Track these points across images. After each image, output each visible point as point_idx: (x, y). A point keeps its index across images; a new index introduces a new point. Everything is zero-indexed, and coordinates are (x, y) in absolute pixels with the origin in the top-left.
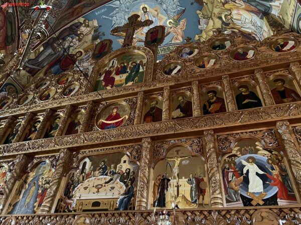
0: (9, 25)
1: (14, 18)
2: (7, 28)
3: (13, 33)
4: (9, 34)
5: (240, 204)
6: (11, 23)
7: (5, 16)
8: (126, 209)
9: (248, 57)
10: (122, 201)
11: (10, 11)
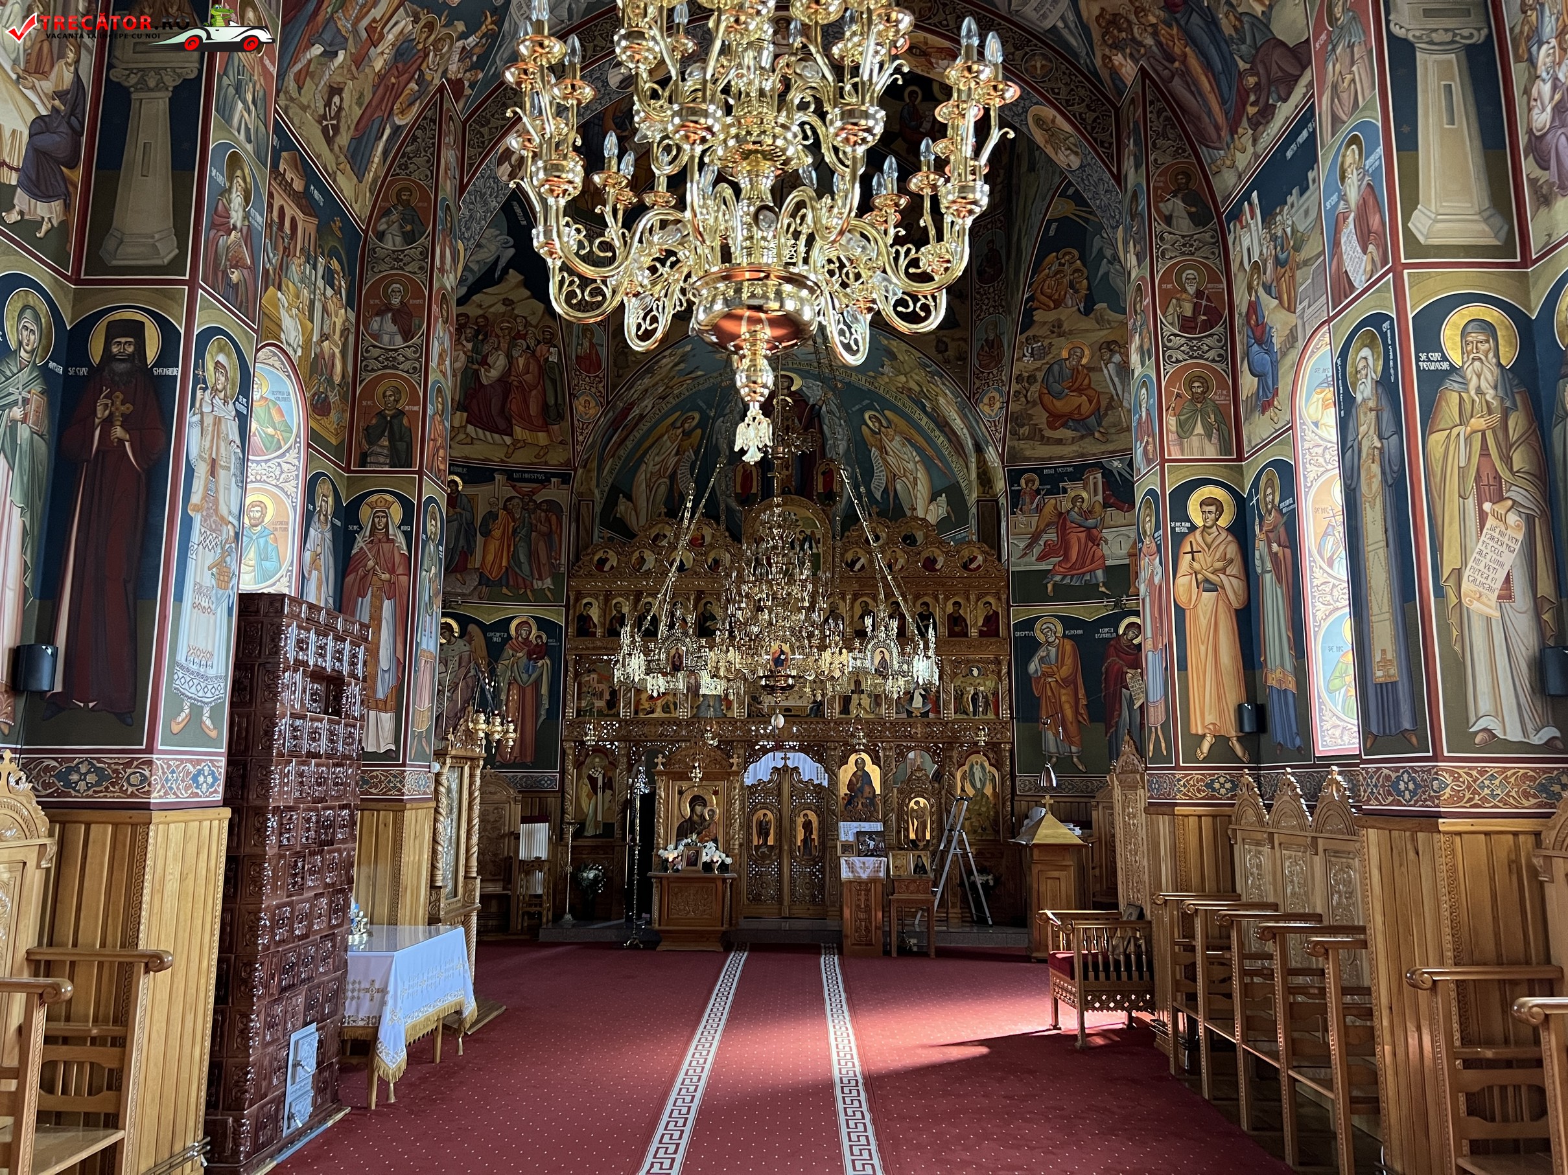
0: (548, 384)
1: (561, 374)
2: (544, 390)
3: (560, 401)
4: (552, 402)
5: (904, 716)
6: (554, 382)
7: (540, 367)
8: (816, 716)
9: (938, 567)
10: (812, 709)
11: (553, 359)
